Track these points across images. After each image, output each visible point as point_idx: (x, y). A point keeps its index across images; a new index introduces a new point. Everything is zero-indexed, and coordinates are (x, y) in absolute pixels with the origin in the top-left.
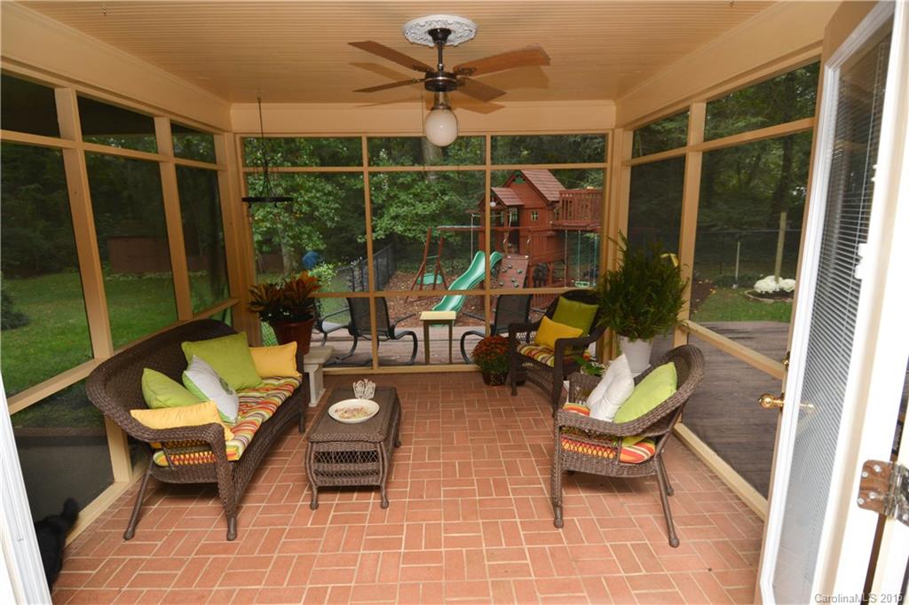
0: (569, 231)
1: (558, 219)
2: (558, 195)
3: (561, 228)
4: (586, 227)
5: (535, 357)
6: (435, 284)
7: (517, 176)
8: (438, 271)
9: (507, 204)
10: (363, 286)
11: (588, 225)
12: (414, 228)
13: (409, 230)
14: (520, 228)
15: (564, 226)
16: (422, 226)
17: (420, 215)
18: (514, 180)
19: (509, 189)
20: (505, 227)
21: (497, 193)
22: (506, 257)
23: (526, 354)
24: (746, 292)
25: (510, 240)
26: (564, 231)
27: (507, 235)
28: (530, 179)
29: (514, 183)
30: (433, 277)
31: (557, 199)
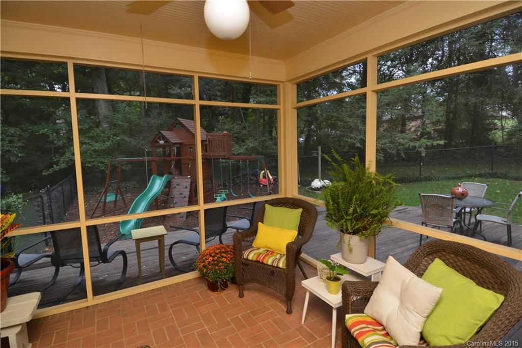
0: (214, 159)
1: (206, 152)
2: (205, 137)
3: (208, 157)
4: (225, 156)
5: (265, 262)
6: (116, 201)
7: (177, 124)
8: (118, 192)
9: (173, 142)
10: (51, 209)
11: (226, 155)
12: (93, 160)
13: (89, 162)
14: (181, 157)
15: (210, 156)
16: (99, 159)
17: (98, 151)
18: (175, 126)
19: (171, 132)
20: (172, 157)
21: (165, 135)
22: (174, 178)
23: (254, 259)
24: (307, 188)
25: (176, 166)
26: (211, 159)
27: (173, 163)
28: (186, 126)
29: (175, 128)
30: (114, 196)
31: (205, 139)
